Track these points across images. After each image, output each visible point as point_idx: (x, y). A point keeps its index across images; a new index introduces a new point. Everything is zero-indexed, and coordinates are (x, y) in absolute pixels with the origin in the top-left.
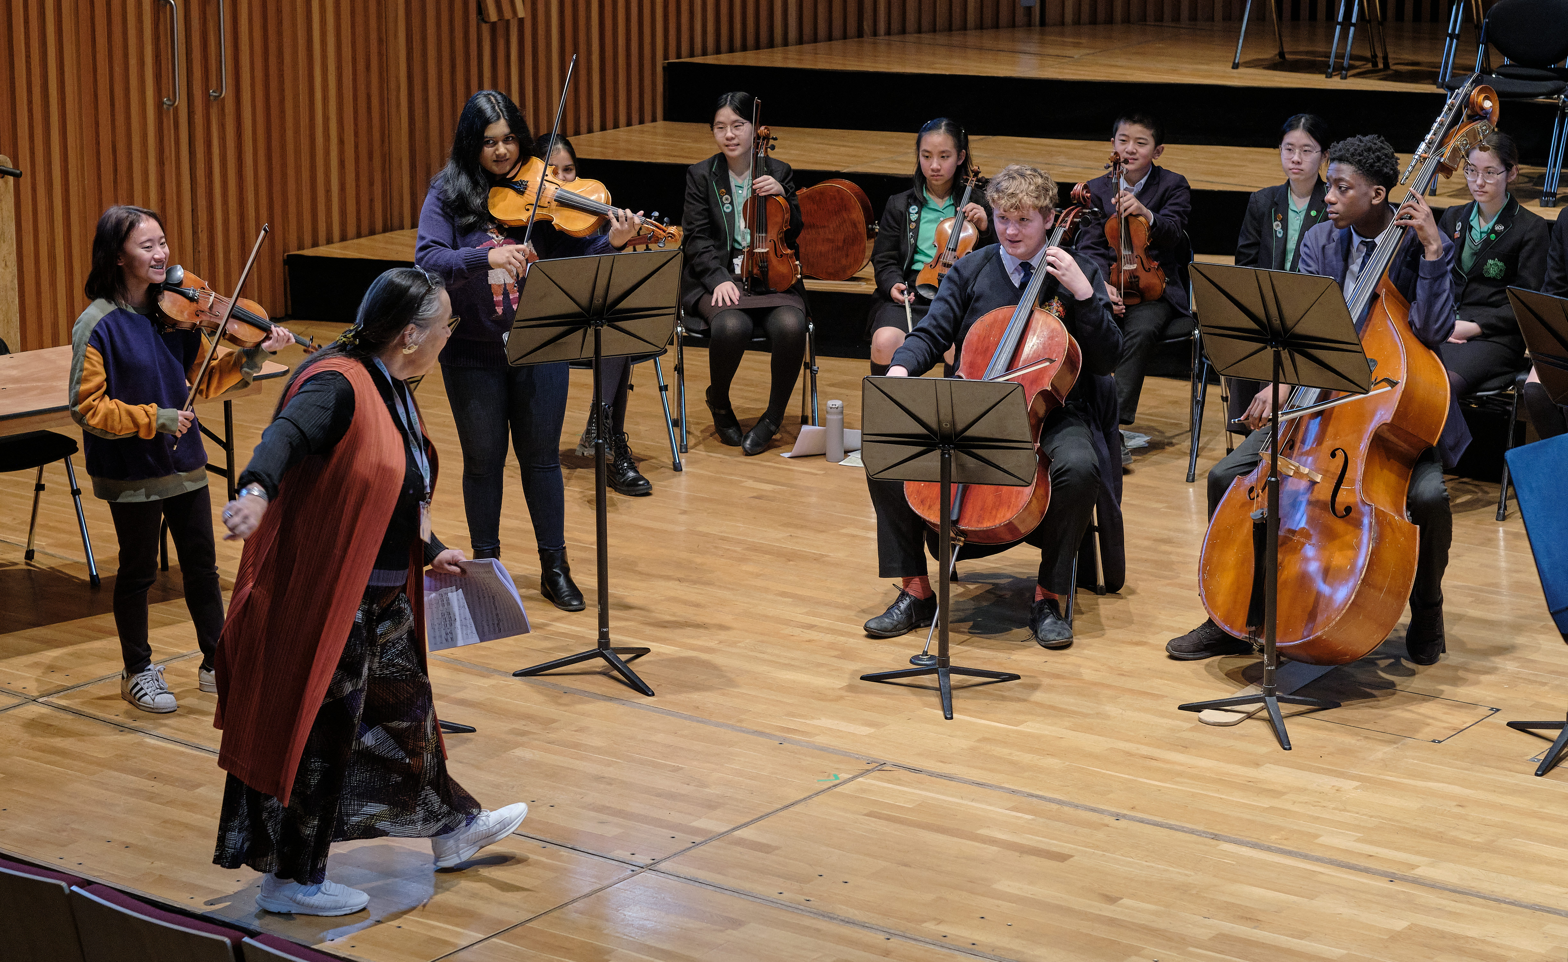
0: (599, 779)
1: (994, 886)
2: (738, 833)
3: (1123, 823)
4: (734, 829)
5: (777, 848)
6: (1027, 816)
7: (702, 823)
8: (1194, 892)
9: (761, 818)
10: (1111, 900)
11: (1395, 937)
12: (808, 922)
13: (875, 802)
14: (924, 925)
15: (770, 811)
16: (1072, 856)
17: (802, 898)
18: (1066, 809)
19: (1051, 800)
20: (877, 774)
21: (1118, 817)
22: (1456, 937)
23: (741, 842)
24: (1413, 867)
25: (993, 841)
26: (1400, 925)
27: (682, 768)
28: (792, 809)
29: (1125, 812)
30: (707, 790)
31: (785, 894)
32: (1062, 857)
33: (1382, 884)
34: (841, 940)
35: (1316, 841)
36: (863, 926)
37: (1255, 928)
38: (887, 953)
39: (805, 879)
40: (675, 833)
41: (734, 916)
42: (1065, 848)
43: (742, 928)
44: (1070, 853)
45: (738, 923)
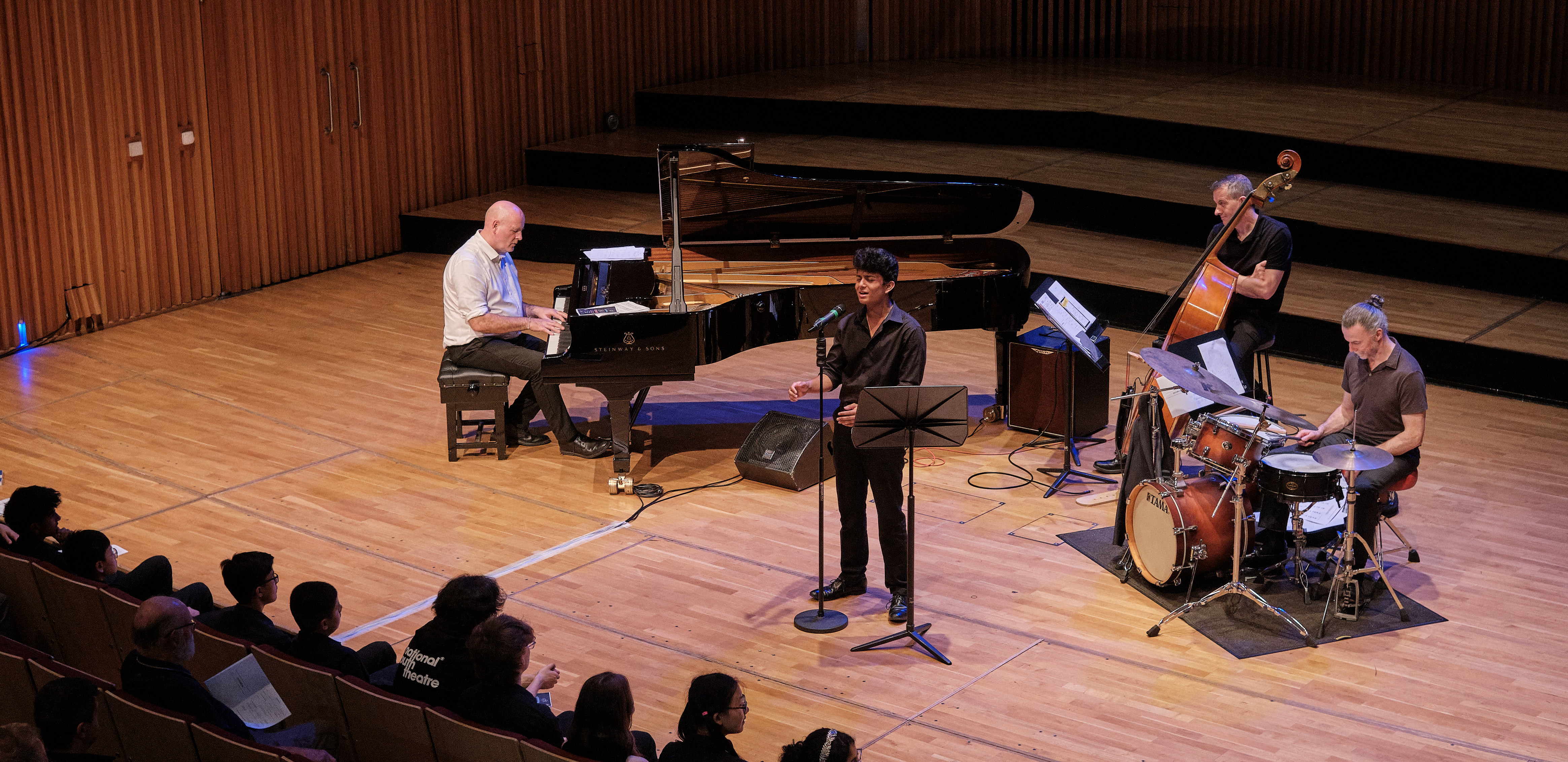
0: (497, 545)
1: (689, 608)
2: (562, 577)
3: (771, 572)
4: (561, 575)
5: (581, 586)
6: (720, 568)
9: (577, 568)
12: (584, 628)
13: (641, 559)
14: (645, 630)
15: (583, 564)
16: (736, 592)
17: (584, 615)
18: (744, 563)
19: (737, 558)
20: (648, 542)
21: (770, 568)
23: (562, 583)
25: (696, 582)
27: (543, 539)
28: (596, 563)
29: (775, 565)
31: (577, 613)
32: (731, 592)
36: (612, 631)
38: (619, 646)
39: (589, 604)
40: (528, 578)
41: (545, 625)
42: (735, 587)
43: (547, 632)
44: (736, 589)
45: (546, 629)
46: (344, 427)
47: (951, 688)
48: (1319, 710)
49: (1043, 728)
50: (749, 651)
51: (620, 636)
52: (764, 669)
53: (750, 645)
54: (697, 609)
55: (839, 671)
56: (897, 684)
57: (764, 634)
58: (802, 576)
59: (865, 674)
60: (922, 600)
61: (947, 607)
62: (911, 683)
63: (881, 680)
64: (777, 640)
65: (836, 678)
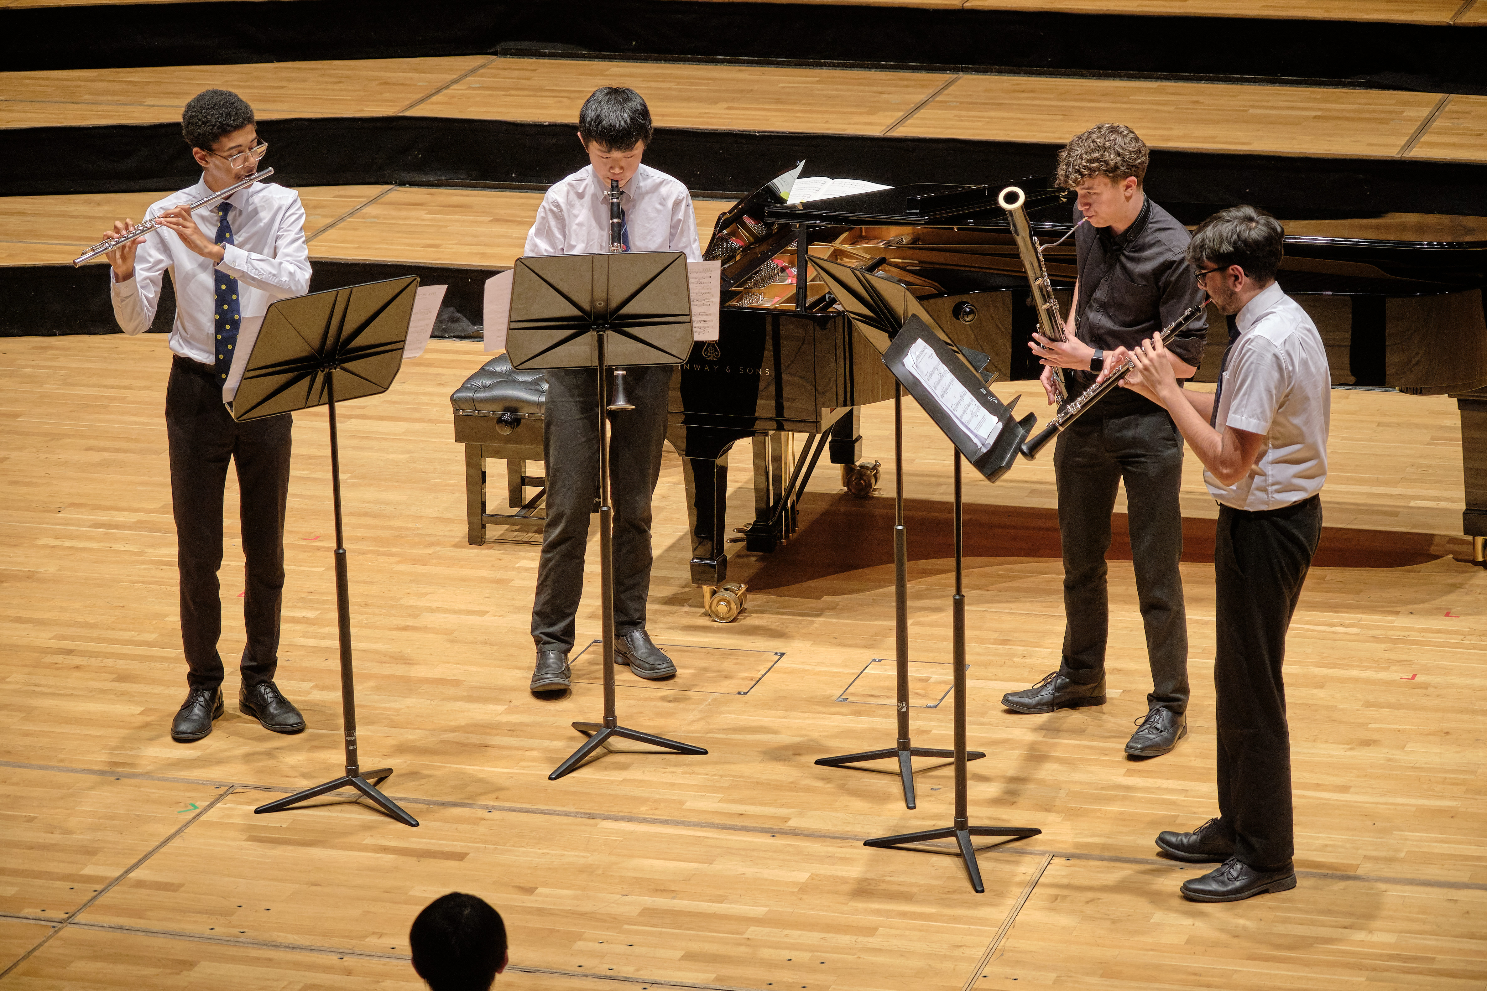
1: (411, 893)
2: (132, 875)
3: (496, 815)
4: (126, 874)
5: (181, 885)
7: (89, 870)
8: (600, 872)
9: (146, 857)
10: (530, 891)
11: (804, 889)
12: (255, 955)
14: (367, 940)
15: (150, 849)
16: (467, 854)
17: (236, 932)
20: (230, 797)
21: (490, 809)
23: (140, 884)
24: (786, 820)
25: (385, 850)
26: (803, 877)
27: (35, 818)
28: (171, 844)
29: (491, 803)
30: (74, 836)
31: (217, 929)
32: (460, 857)
33: (768, 841)
34: (297, 965)
35: (684, 807)
36: (310, 949)
37: (674, 898)
38: (349, 972)
39: (226, 913)
40: (71, 885)
41: (181, 958)
42: (458, 846)
43: (196, 969)
44: (464, 850)
45: (188, 964)
47: (979, 953)
50: (580, 945)
51: (335, 958)
52: (638, 970)
53: (579, 937)
55: (766, 953)
56: (881, 959)
57: (582, 914)
58: (558, 815)
59: (812, 951)
60: (793, 823)
61: (848, 829)
62: (903, 954)
63: (850, 957)
64: (614, 922)
65: (771, 965)
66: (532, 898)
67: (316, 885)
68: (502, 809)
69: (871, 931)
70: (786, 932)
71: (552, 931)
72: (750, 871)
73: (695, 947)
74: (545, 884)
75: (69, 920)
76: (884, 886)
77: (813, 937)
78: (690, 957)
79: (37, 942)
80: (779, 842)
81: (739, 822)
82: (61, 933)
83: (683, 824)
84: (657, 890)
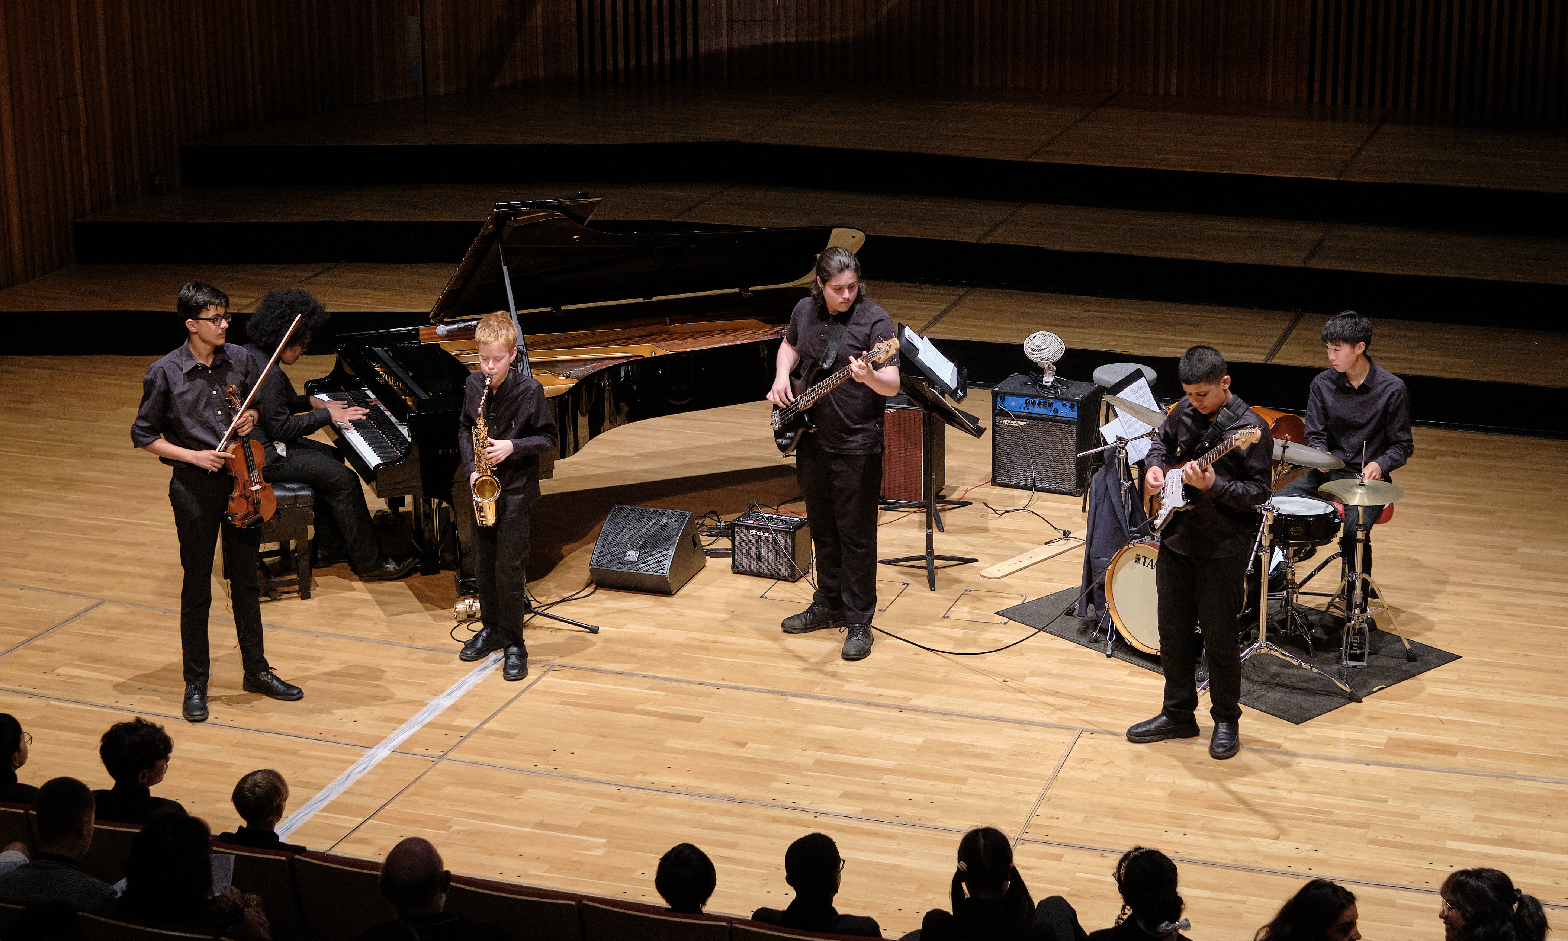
1: (666, 744)
2: (487, 726)
3: (722, 691)
4: (482, 724)
5: (517, 734)
6: (661, 693)
7: (458, 722)
8: (789, 733)
9: (495, 714)
10: (743, 745)
11: (920, 749)
12: (563, 784)
13: (562, 694)
14: (637, 776)
15: (498, 708)
16: (703, 718)
17: (552, 768)
18: (684, 684)
19: (670, 680)
20: (551, 673)
21: (718, 687)
22: (955, 745)
23: (490, 733)
24: (909, 700)
25: (651, 713)
26: (919, 740)
27: (424, 684)
28: (511, 705)
29: (719, 682)
31: (539, 766)
32: (698, 720)
33: (896, 714)
34: (590, 794)
35: (843, 689)
36: (599, 782)
37: (836, 753)
38: (624, 799)
39: (546, 754)
40: (446, 731)
41: (515, 786)
42: (697, 712)
43: (524, 794)
44: (701, 715)
45: (520, 790)
46: (58, 576)
47: (1034, 798)
48: (1421, 768)
49: (1167, 829)
50: (774, 785)
51: (615, 788)
52: (811, 804)
53: (774, 778)
54: (672, 743)
55: (895, 794)
56: (970, 801)
57: (776, 763)
58: (762, 692)
59: (925, 794)
60: (915, 702)
61: (949, 707)
62: (984, 797)
63: (950, 799)
64: (796, 768)
65: (898, 802)
66: (744, 750)
67: (604, 737)
68: (726, 687)
69: (963, 781)
70: (909, 779)
71: (757, 774)
72: (885, 735)
73: (850, 788)
74: (753, 741)
75: (444, 756)
76: (972, 749)
77: (926, 784)
78: (846, 795)
79: (421, 772)
80: (906, 715)
81: (878, 701)
82: (438, 766)
83: (842, 701)
84: (825, 747)
